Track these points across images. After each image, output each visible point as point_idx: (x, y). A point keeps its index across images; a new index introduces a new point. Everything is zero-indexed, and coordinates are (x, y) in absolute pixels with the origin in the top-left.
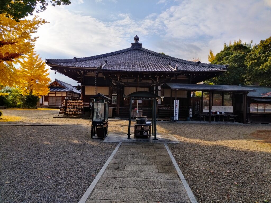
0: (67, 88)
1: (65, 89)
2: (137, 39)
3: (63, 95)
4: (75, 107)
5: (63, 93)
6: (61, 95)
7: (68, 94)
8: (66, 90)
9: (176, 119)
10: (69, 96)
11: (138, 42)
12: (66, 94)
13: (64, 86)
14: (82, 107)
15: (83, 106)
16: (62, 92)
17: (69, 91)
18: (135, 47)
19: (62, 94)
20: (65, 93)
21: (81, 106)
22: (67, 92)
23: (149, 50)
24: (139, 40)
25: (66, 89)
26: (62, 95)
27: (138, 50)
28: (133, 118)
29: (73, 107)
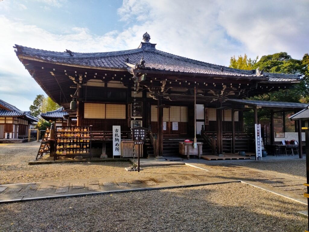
0: (15, 111)
1: (10, 112)
2: (147, 37)
3: (7, 122)
4: (73, 141)
5: (7, 118)
6: (3, 122)
7: (15, 120)
8: (14, 114)
9: (259, 156)
10: (16, 123)
11: (149, 41)
12: (13, 120)
13: (9, 108)
14: (88, 141)
15: (89, 138)
16: (5, 117)
17: (18, 116)
18: (147, 49)
19: (5, 120)
20: (12, 118)
21: (86, 138)
22: (14, 117)
23: (168, 54)
24: (150, 39)
25: (13, 112)
26: (5, 122)
27: (152, 52)
28: (188, 156)
29: (69, 141)
